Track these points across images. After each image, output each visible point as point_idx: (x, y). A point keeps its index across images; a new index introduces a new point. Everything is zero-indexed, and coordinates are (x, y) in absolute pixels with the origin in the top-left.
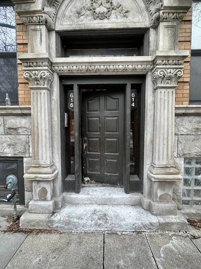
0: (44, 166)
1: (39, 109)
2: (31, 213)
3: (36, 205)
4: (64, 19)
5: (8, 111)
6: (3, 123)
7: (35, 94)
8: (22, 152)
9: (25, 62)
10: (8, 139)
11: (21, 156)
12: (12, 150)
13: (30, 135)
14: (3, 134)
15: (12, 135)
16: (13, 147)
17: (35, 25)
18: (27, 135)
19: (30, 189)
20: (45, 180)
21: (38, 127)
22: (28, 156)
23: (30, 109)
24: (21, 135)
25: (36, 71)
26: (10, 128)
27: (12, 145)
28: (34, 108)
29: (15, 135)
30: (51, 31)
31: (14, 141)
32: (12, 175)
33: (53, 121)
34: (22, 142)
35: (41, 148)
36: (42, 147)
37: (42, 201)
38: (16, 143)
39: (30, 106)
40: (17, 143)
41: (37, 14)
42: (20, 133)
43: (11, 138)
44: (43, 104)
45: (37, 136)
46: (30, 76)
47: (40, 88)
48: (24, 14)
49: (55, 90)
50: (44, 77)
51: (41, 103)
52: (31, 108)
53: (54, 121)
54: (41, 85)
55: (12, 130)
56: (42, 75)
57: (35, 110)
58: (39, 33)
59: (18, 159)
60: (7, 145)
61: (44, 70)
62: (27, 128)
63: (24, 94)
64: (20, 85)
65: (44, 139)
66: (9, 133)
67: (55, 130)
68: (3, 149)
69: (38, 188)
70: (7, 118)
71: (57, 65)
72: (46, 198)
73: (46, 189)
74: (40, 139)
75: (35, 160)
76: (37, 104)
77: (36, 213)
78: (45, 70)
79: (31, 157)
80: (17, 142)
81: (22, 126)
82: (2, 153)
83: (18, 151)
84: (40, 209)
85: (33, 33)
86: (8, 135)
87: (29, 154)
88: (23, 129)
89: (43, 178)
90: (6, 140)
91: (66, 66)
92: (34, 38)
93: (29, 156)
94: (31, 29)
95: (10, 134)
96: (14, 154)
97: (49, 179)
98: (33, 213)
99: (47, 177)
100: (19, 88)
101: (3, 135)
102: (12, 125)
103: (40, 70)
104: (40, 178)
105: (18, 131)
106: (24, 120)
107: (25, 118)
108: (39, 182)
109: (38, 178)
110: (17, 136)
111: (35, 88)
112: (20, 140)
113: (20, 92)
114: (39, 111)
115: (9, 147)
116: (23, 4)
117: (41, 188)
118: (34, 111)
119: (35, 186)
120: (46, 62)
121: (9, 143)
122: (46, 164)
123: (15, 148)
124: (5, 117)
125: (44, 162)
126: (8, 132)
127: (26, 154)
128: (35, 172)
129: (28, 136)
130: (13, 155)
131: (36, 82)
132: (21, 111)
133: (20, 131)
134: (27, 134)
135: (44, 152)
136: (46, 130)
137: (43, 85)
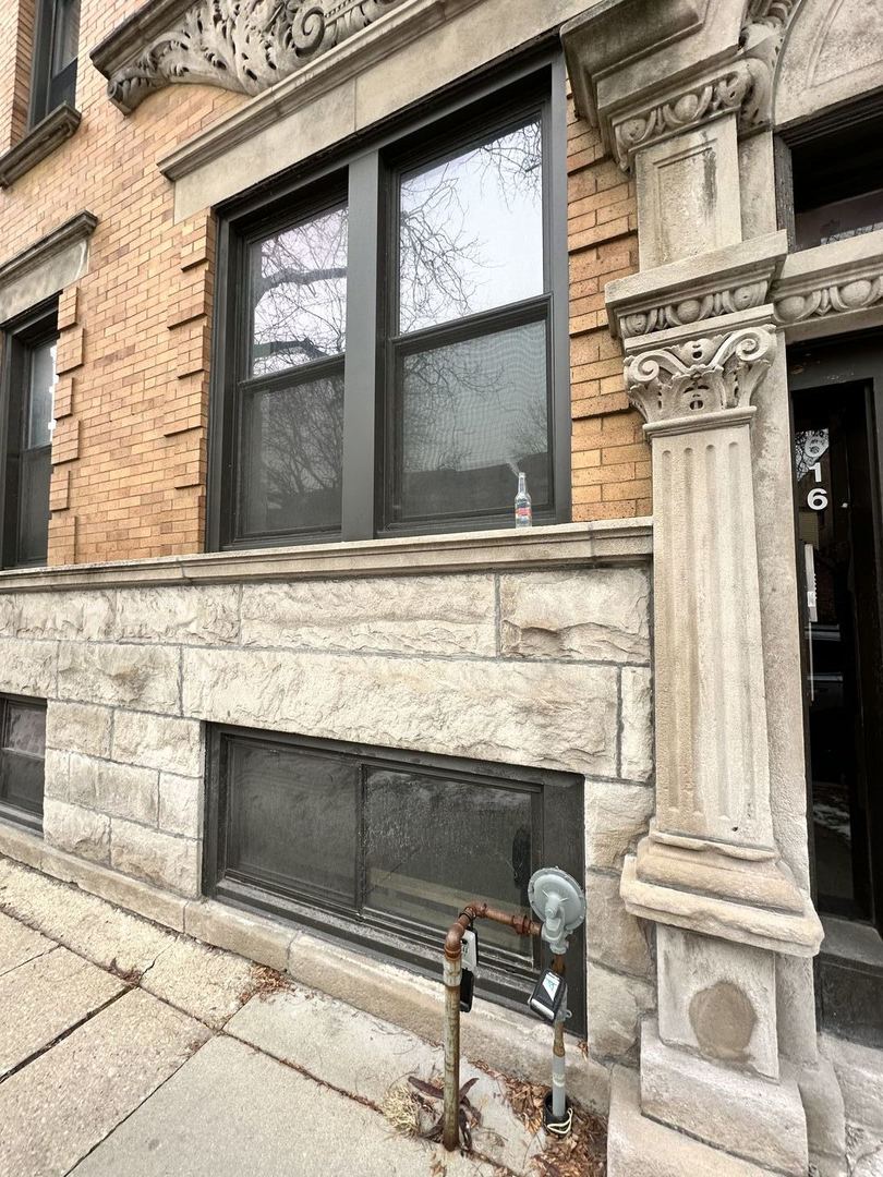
0: (740, 852)
1: (701, 530)
2: (659, 1122)
3: (692, 1084)
4: (824, 55)
5: (529, 549)
6: (493, 605)
7: (677, 457)
8: (587, 749)
9: (637, 314)
10: (519, 682)
11: (576, 768)
12: (536, 738)
13: (624, 665)
14: (493, 654)
15: (534, 661)
16: (540, 720)
17: (676, 139)
18: (611, 663)
19: (623, 961)
20: (767, 945)
21: (692, 629)
22: (613, 774)
23: (647, 531)
24: (579, 662)
25: (702, 342)
26: (531, 631)
27: (540, 713)
28: (668, 530)
29: (546, 661)
30: (751, 141)
31: (547, 690)
32: (557, 870)
33: (770, 591)
34: (591, 700)
35: (714, 742)
36: (721, 737)
37: (716, 1061)
38: (558, 704)
39: (644, 521)
40: (566, 703)
41: (705, 75)
42: (573, 654)
43: (530, 674)
44: (724, 505)
45: (688, 674)
46: (665, 373)
47: (707, 421)
48: (629, 110)
49: (775, 420)
50: (751, 358)
51: (712, 499)
52: (651, 528)
53: (774, 590)
54: (713, 406)
55: (536, 640)
56: (739, 349)
57: (679, 536)
58: (698, 165)
59: (546, 781)
60: (515, 710)
61: (752, 326)
62: (615, 630)
63: (602, 465)
64: (577, 427)
65: (733, 693)
66: (521, 651)
67: (785, 642)
68: (491, 727)
69: (693, 979)
70: (517, 581)
71: (805, 286)
72: (748, 1057)
73: (743, 994)
74: (707, 695)
75: (674, 810)
76: (689, 505)
77: (687, 1134)
78: (758, 322)
79: (627, 782)
80: (565, 697)
81: (590, 619)
82: (484, 746)
83: (567, 745)
84: (717, 1120)
85: (664, 177)
86: (516, 660)
87: (619, 764)
88: (593, 635)
89: (754, 930)
90: (509, 684)
91: (862, 282)
92: (668, 196)
93: (619, 774)
94: (655, 164)
95: (524, 658)
96: (540, 755)
97: (792, 946)
98: (668, 1125)
99: (780, 935)
100: (575, 444)
101: (493, 659)
102: (543, 615)
103: (725, 331)
104: (729, 925)
105: (567, 645)
106: (596, 590)
107: (600, 581)
108: (703, 943)
109: (712, 924)
110: (557, 666)
111: (679, 425)
112: (573, 686)
113: (577, 460)
114: (698, 542)
115: (523, 721)
116: (634, 67)
117: (709, 982)
118: (668, 543)
119: (671, 956)
120: (758, 282)
121: (525, 700)
122: (746, 841)
123: (549, 729)
124: (504, 580)
125: (736, 829)
126: (516, 647)
127: (602, 761)
128: (687, 882)
129: (614, 670)
130: (535, 759)
131: (687, 398)
132: (593, 548)
133: (574, 642)
134: (609, 657)
135: (736, 767)
136: (744, 644)
137: (730, 406)
